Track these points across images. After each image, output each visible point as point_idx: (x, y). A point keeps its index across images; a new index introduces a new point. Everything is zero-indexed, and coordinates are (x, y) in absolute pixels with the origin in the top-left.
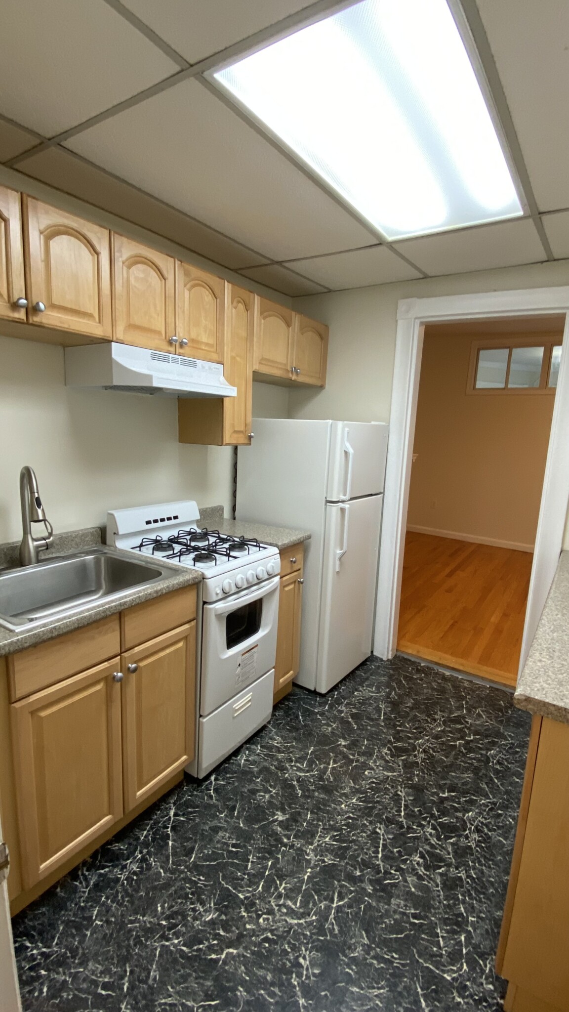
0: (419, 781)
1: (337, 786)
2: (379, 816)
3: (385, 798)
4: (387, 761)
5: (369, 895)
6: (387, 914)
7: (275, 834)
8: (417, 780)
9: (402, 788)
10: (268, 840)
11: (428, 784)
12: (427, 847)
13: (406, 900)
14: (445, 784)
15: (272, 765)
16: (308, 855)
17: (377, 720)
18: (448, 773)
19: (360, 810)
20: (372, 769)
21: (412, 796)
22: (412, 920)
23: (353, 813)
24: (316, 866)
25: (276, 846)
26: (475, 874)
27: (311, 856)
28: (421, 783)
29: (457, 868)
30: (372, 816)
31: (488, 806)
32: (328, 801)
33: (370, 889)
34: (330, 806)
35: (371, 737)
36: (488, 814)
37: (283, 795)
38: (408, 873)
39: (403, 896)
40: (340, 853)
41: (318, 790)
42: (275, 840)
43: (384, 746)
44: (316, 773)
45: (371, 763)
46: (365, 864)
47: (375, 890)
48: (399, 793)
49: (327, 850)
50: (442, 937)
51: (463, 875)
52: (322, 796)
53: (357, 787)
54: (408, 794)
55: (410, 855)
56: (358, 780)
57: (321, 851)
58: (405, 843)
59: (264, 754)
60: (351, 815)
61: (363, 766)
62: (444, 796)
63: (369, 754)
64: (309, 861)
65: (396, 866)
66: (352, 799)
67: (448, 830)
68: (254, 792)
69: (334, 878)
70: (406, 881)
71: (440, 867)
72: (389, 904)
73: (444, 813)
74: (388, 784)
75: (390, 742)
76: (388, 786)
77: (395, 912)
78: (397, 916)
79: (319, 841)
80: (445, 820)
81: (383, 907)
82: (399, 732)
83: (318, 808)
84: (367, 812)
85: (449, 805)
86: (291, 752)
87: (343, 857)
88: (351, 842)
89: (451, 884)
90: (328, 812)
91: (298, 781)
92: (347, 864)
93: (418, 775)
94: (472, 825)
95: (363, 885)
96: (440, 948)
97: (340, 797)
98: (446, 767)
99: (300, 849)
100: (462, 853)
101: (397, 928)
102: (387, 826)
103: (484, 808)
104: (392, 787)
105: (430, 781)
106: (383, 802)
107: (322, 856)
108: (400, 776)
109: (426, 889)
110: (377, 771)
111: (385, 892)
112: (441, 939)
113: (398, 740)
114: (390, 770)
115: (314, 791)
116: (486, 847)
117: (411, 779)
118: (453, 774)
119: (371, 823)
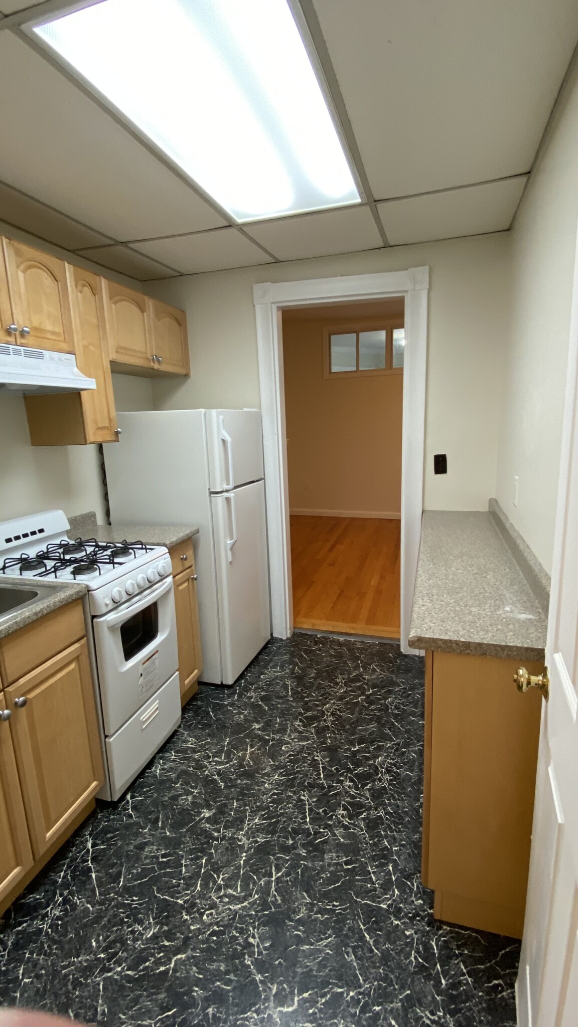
0: (331, 743)
1: (258, 768)
2: (301, 784)
3: (304, 767)
4: (300, 732)
5: (304, 858)
6: (323, 870)
7: (204, 832)
8: (329, 742)
9: (317, 753)
10: (198, 839)
11: (340, 743)
12: (349, 799)
13: (337, 852)
14: (354, 739)
15: (190, 767)
16: (240, 841)
17: (285, 696)
18: (355, 728)
19: (282, 784)
20: (288, 743)
21: (328, 757)
22: (345, 867)
23: (276, 789)
24: (250, 848)
25: (208, 843)
26: (391, 809)
27: (244, 841)
28: (334, 743)
29: (376, 809)
30: (295, 787)
31: (393, 748)
32: (251, 784)
33: (303, 853)
34: (254, 789)
35: (282, 714)
36: (394, 755)
37: (206, 792)
38: (336, 827)
39: (334, 849)
40: (271, 829)
41: (240, 777)
42: (206, 837)
43: (296, 719)
44: (235, 761)
45: (286, 738)
46: (296, 832)
47: (308, 852)
48: (316, 758)
49: (258, 831)
50: (374, 873)
51: (382, 813)
52: (244, 782)
53: (277, 763)
54: (324, 757)
55: (334, 811)
56: (277, 758)
57: (252, 833)
58: (328, 802)
59: (179, 759)
60: (275, 791)
61: (279, 743)
62: (355, 749)
63: (282, 730)
64: (242, 847)
65: (324, 824)
66: (273, 776)
67: (364, 778)
68: (175, 798)
69: (269, 854)
70: (334, 835)
71: (361, 813)
72: (323, 860)
73: (357, 764)
74: (305, 753)
75: (300, 714)
76: (305, 755)
77: (329, 865)
78: (332, 869)
79: (249, 825)
80: (360, 770)
81: (318, 864)
82: (307, 703)
83: (243, 795)
84: (290, 784)
85: (361, 757)
86: (207, 749)
87: (273, 833)
88: (279, 816)
89: (373, 825)
90: (253, 795)
91: (219, 774)
92: (279, 837)
93: (330, 737)
94: (383, 768)
95: (296, 851)
96: (373, 883)
97: (262, 778)
98: (353, 723)
99: (232, 838)
100: (377, 795)
101: (334, 878)
102: (310, 791)
103: (390, 751)
104: (309, 754)
105: (341, 740)
106: (303, 771)
107: (254, 837)
108: (314, 742)
109: (353, 836)
110: (293, 744)
111: (316, 850)
112: (372, 875)
113: (307, 710)
114: (304, 740)
115: (236, 779)
116: (397, 784)
117: (324, 742)
118: (360, 728)
119: (294, 793)
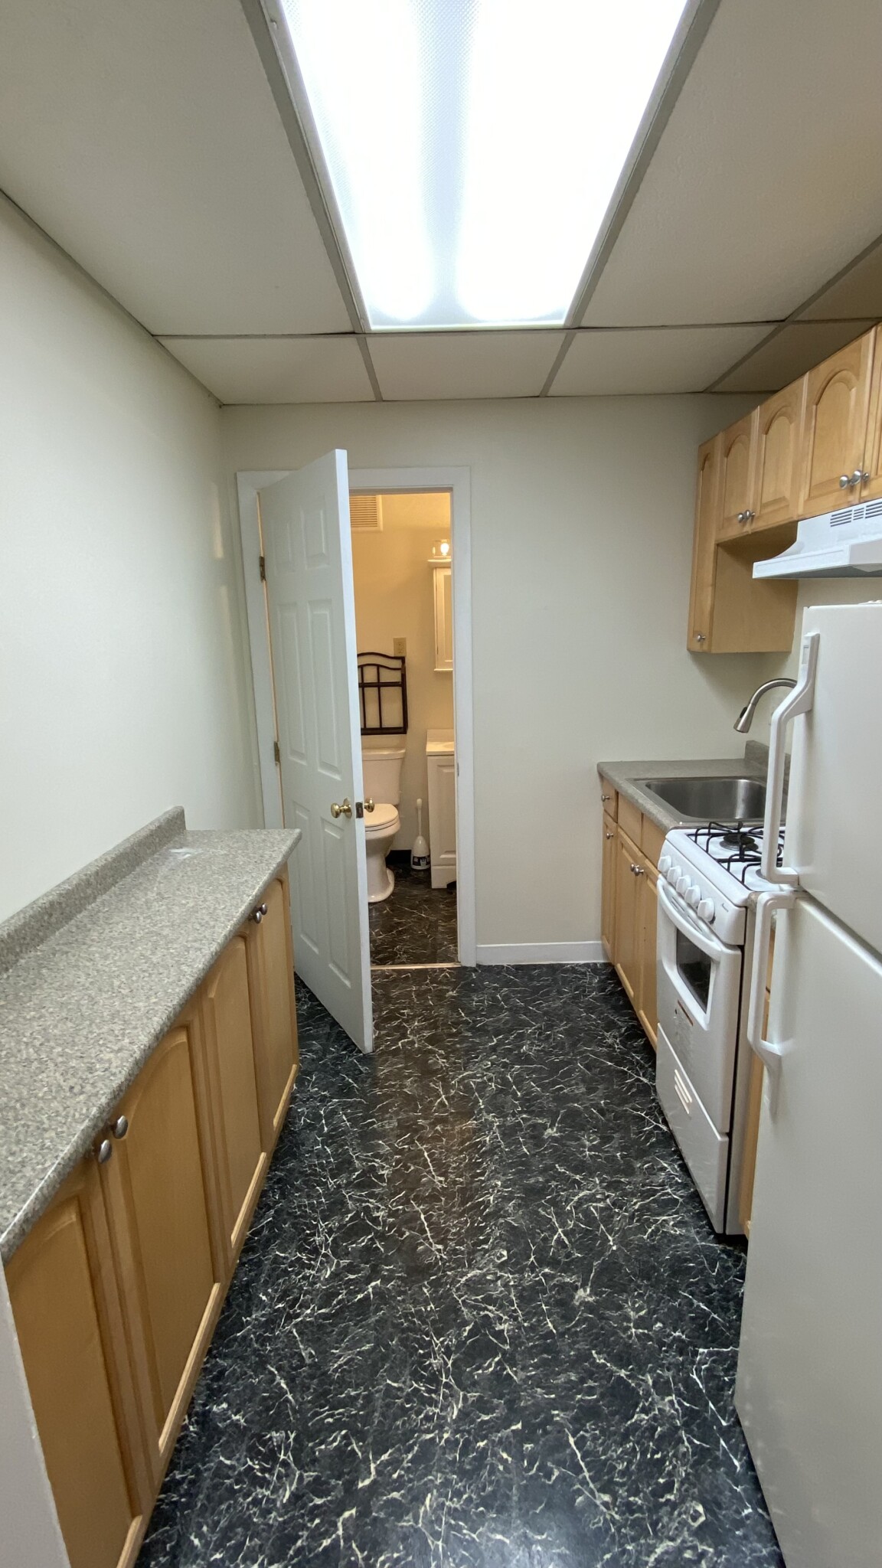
1: (527, 1206)
2: (450, 1196)
4: (489, 1300)
5: (419, 1117)
6: (397, 1113)
7: (540, 1115)
8: (425, 1290)
9: (442, 1258)
10: (541, 1108)
11: (404, 1293)
12: (377, 1191)
13: (385, 1131)
14: (378, 1310)
16: (494, 1117)
17: (578, 1423)
19: (477, 1190)
21: (421, 1254)
23: (483, 1182)
25: (527, 1107)
27: (490, 1117)
28: (415, 1288)
29: (339, 1186)
30: (458, 1191)
33: (421, 1122)
35: (548, 1346)
37: (573, 1154)
38: (390, 1154)
39: (388, 1132)
40: (466, 1135)
41: (544, 1186)
42: (533, 1111)
43: (515, 1340)
44: (568, 1208)
45: (511, 1278)
46: (436, 1138)
47: (416, 1123)
48: (441, 1247)
49: (480, 1130)
50: (343, 1122)
51: (331, 1183)
52: (532, 1181)
53: (501, 1220)
54: (428, 1251)
55: (394, 1172)
56: (507, 1231)
57: (485, 1127)
58: (405, 1182)
59: (657, 1191)
60: (483, 1179)
65: (405, 1153)
66: (496, 1199)
67: (357, 1229)
69: (457, 1113)
70: (389, 1145)
71: (358, 1177)
72: (398, 1120)
74: (462, 1253)
75: (509, 1359)
76: (463, 1248)
77: (391, 1118)
78: (387, 1116)
79: (494, 1133)
80: (364, 1241)
81: (403, 1115)
85: (363, 1269)
86: (632, 1217)
89: (344, 1165)
90: (510, 1166)
91: (576, 1181)
92: (453, 1129)
95: (428, 1121)
96: (345, 1114)
99: (505, 1116)
100: (337, 1205)
101: (384, 1109)
102: (434, 1189)
103: (308, 1297)
104: (455, 1251)
106: (455, 1218)
107: (481, 1123)
108: (454, 1282)
109: (366, 1149)
110: (491, 1266)
111: (405, 1127)
113: (500, 1379)
114: (474, 1282)
117: (435, 1285)
118: (367, 1347)
119: (455, 1183)
